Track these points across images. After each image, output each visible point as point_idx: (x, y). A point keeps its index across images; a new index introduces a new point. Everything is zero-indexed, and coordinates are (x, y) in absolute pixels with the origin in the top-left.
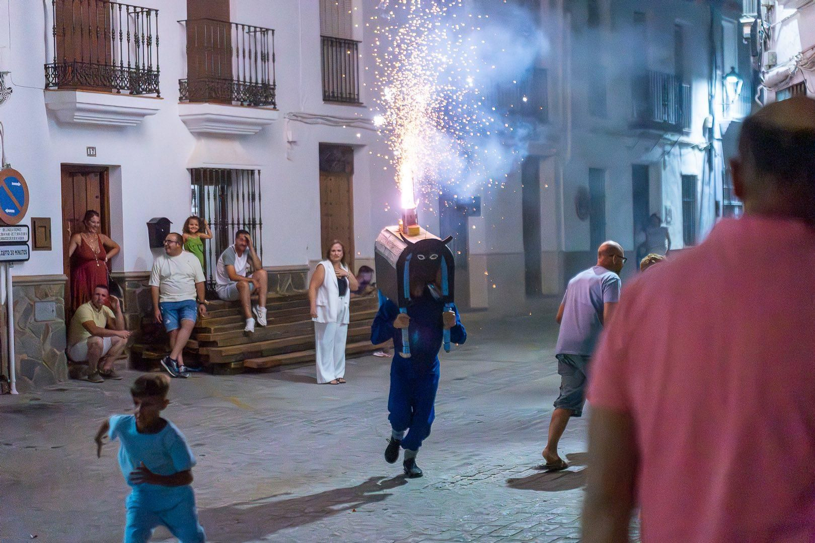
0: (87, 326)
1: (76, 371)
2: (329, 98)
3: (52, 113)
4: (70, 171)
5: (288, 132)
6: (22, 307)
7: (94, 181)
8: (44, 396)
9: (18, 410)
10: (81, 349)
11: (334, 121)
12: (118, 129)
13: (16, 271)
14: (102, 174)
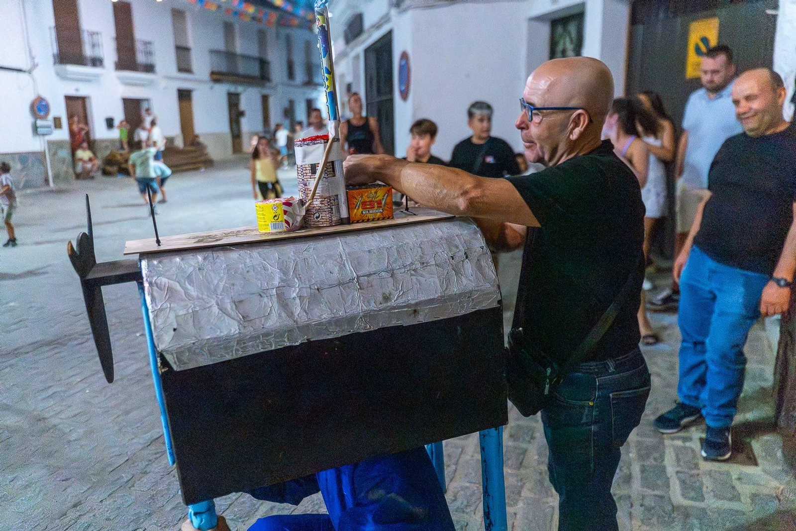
0: (81, 160)
1: (78, 176)
2: (181, 70)
3: (58, 74)
4: (69, 99)
5: (163, 83)
6: (52, 153)
7: (80, 102)
8: (63, 186)
9: (52, 192)
10: (79, 169)
11: (185, 80)
12: (89, 81)
13: (47, 138)
14: (83, 100)
